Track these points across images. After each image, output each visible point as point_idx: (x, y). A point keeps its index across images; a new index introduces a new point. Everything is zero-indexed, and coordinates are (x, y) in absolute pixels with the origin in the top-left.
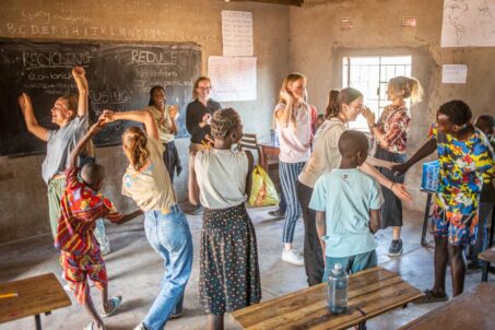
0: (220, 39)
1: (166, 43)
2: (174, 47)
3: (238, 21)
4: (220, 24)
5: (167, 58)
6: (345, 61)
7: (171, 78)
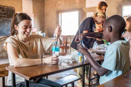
0: (21, 7)
1: (3, 6)
2: (6, 8)
3: (28, 2)
4: (21, 2)
5: (3, 10)
6: (60, 15)
7: (5, 17)
